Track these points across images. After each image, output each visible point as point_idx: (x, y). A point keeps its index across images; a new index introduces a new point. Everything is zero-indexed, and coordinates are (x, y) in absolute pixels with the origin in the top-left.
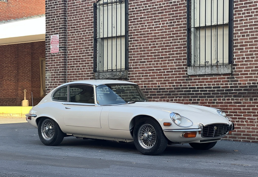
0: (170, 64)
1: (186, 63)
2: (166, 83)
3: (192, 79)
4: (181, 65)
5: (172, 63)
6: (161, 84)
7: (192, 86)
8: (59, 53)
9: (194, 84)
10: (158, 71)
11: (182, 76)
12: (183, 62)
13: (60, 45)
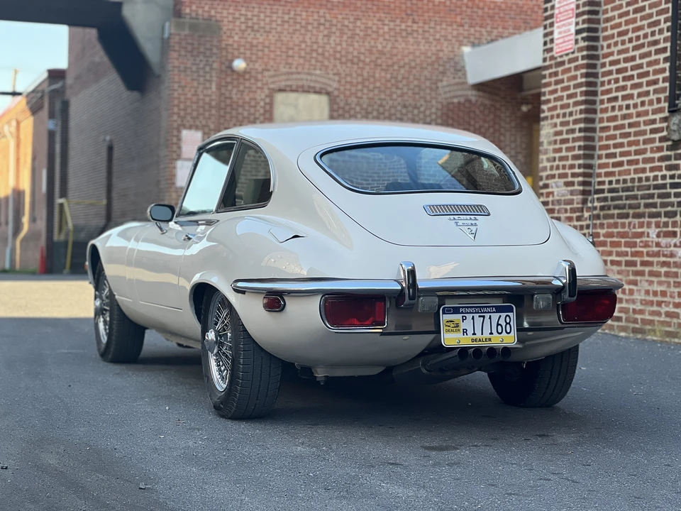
8: (573, 53)
13: (577, 24)
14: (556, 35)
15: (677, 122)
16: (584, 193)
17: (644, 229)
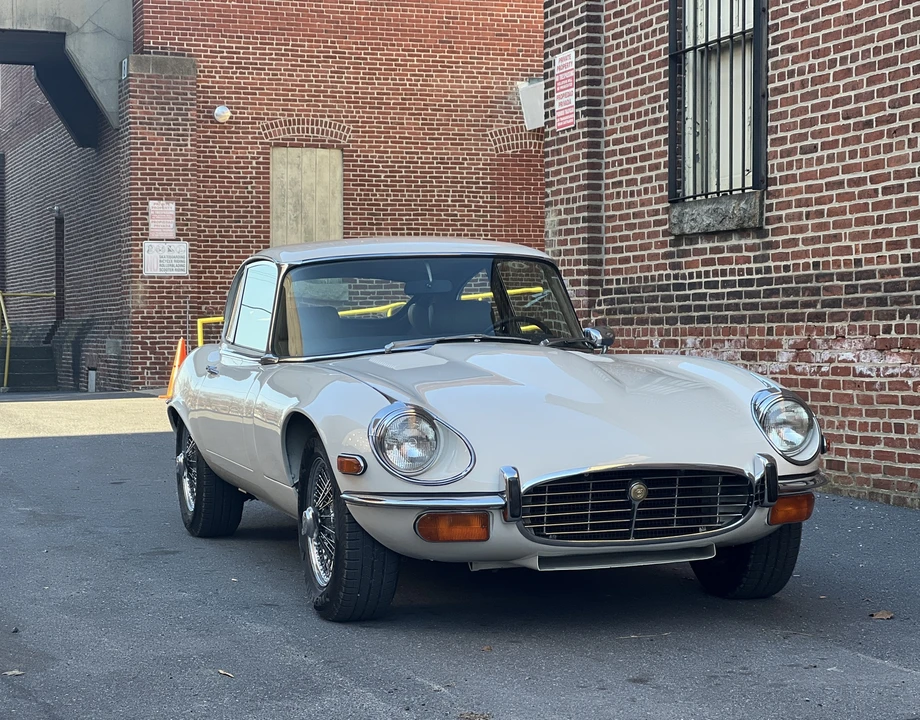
0: (894, 153)
2: (880, 247)
5: (901, 145)
6: (865, 248)
8: (574, 128)
10: (857, 190)
13: (577, 95)
14: (557, 107)
15: (676, 214)
16: (590, 293)
17: (648, 338)
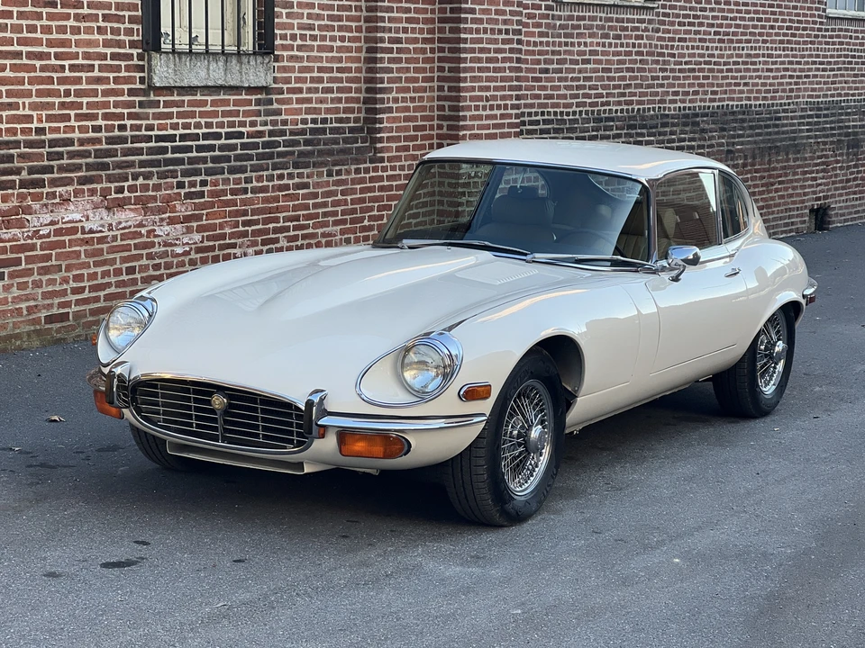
0: (83, 36)
1: (138, 35)
2: (67, 118)
3: (157, 104)
4: (120, 44)
5: (89, 30)
6: (50, 118)
7: (158, 130)
9: (167, 121)
10: (38, 64)
11: (126, 87)
12: (129, 32)
